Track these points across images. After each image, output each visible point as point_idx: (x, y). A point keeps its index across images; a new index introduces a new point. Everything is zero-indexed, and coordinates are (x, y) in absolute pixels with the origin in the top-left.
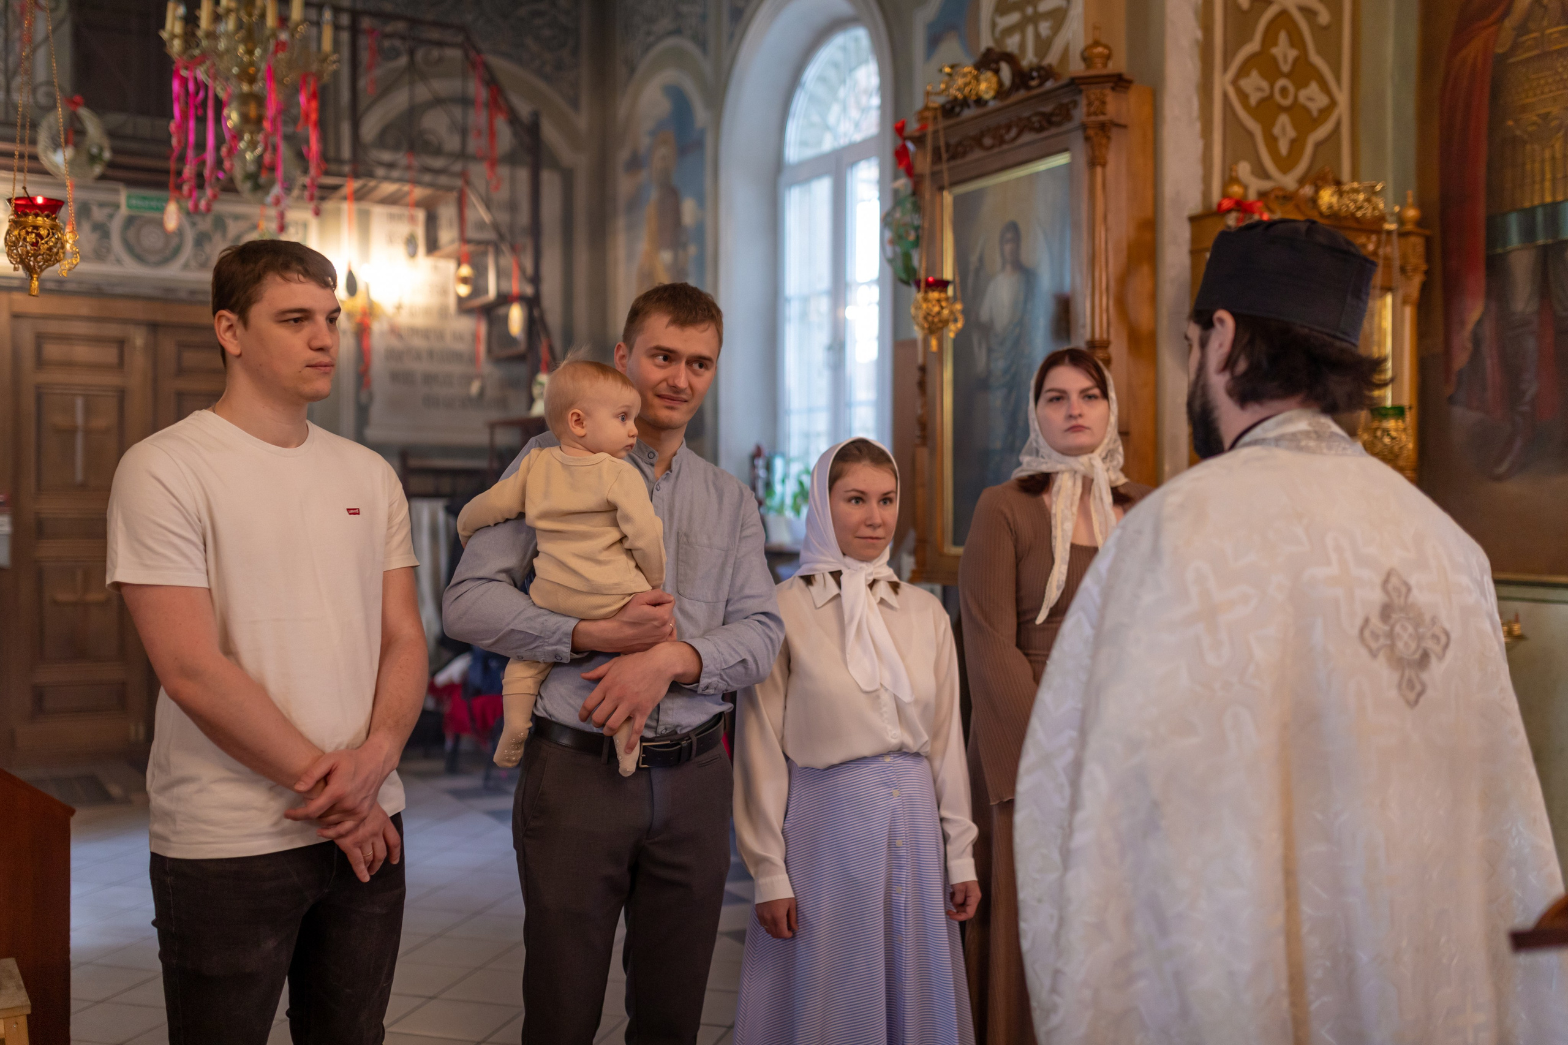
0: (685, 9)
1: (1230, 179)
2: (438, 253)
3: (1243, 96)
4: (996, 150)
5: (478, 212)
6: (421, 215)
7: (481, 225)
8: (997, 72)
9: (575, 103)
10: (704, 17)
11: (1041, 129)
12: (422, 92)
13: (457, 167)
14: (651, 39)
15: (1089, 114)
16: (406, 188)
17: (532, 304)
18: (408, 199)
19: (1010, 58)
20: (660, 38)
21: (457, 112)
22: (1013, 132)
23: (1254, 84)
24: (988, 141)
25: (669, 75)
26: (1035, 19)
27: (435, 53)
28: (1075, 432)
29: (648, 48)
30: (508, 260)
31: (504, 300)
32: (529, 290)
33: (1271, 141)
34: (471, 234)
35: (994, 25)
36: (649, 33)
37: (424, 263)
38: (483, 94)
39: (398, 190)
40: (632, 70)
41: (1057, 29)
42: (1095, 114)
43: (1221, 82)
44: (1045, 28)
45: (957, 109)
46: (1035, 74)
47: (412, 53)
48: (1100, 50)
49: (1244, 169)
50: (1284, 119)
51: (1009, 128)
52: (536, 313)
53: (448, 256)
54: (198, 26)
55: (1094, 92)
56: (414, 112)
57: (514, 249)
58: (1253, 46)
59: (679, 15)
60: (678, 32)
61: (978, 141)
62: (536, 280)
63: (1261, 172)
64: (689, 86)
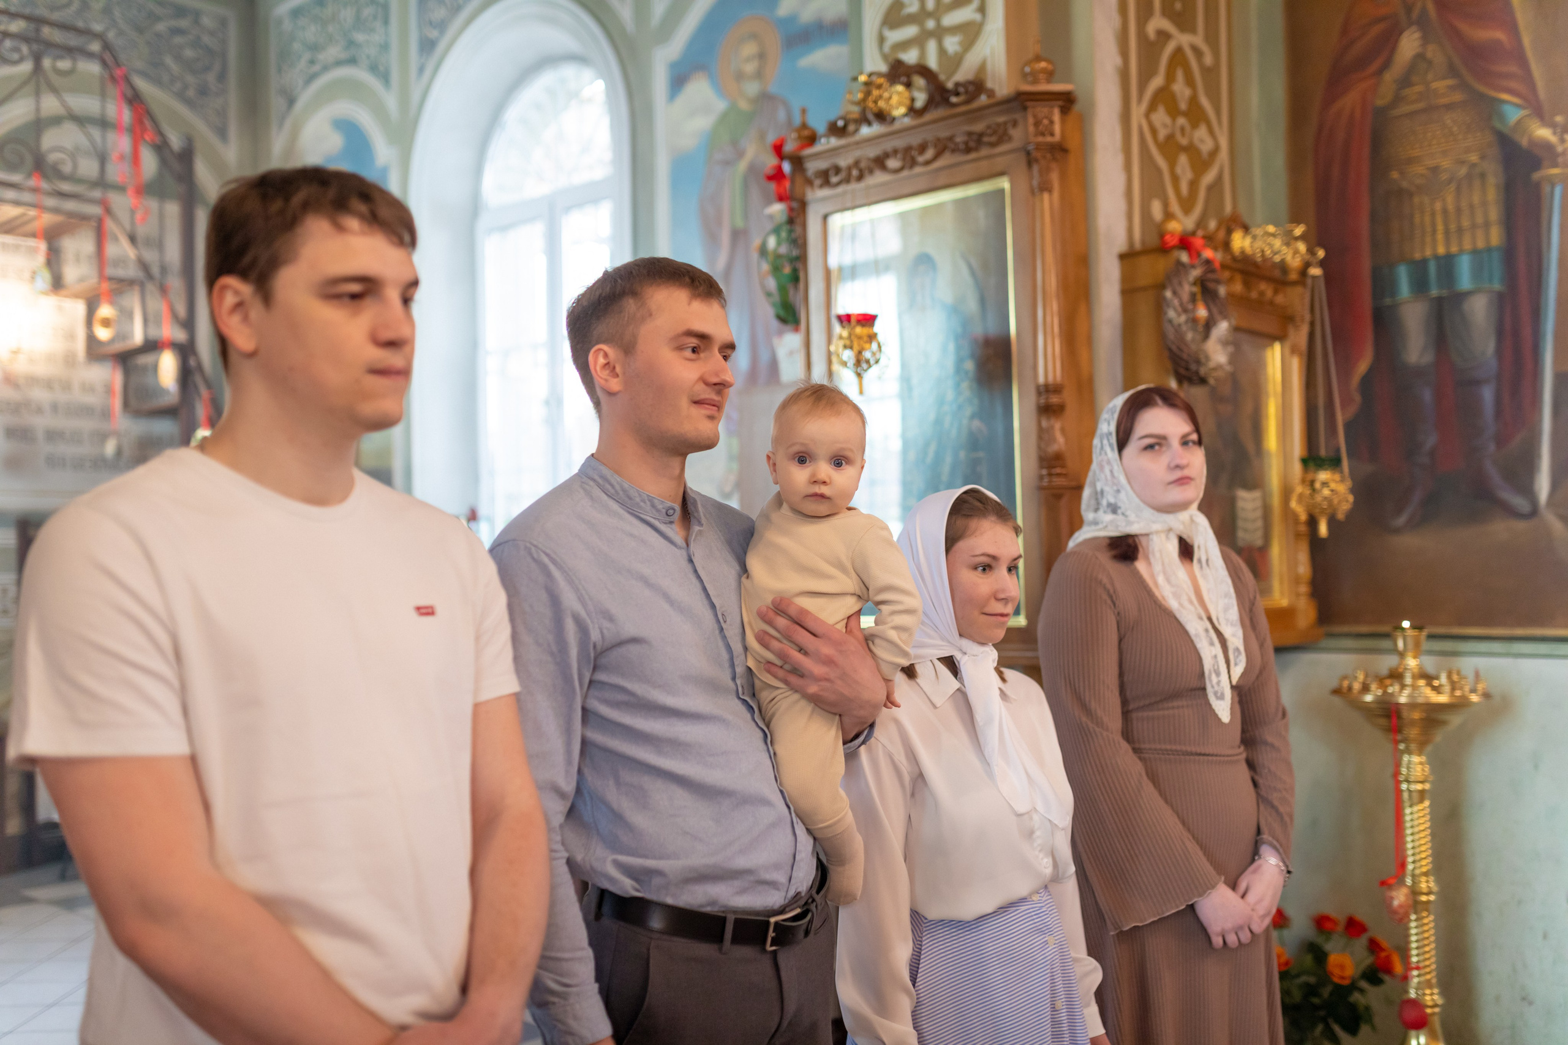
0: (360, 37)
1: (1146, 214)
2: (64, 292)
3: (1154, 131)
4: (905, 173)
5: (120, 248)
6: (43, 246)
7: (120, 262)
8: (908, 85)
9: (222, 133)
10: (385, 47)
11: (968, 150)
12: (50, 104)
13: (97, 194)
14: (316, 68)
15: (1036, 135)
16: (32, 213)
17: (185, 352)
18: (30, 228)
19: (923, 70)
20: (326, 68)
21: (96, 133)
22: (930, 153)
23: (1161, 120)
24: (893, 163)
25: (344, 108)
26: (939, 33)
27: (64, 64)
28: (1181, 485)
29: (311, 79)
30: (156, 304)
31: (152, 346)
32: (180, 336)
33: (1175, 180)
34: (110, 271)
35: (881, 40)
36: (312, 62)
37: (51, 302)
38: (127, 116)
39: (24, 215)
40: (291, 101)
41: (969, 43)
42: (1043, 134)
43: (1138, 112)
44: (952, 44)
45: (851, 128)
46: (961, 90)
47: (37, 59)
48: (1043, 64)
49: (1157, 208)
50: (1183, 160)
51: (922, 148)
52: (192, 362)
53: (76, 296)
55: (1042, 110)
56: (39, 125)
57: (163, 290)
58: (1157, 82)
59: (351, 44)
60: (352, 61)
61: (880, 162)
62: (189, 324)
64: (365, 118)
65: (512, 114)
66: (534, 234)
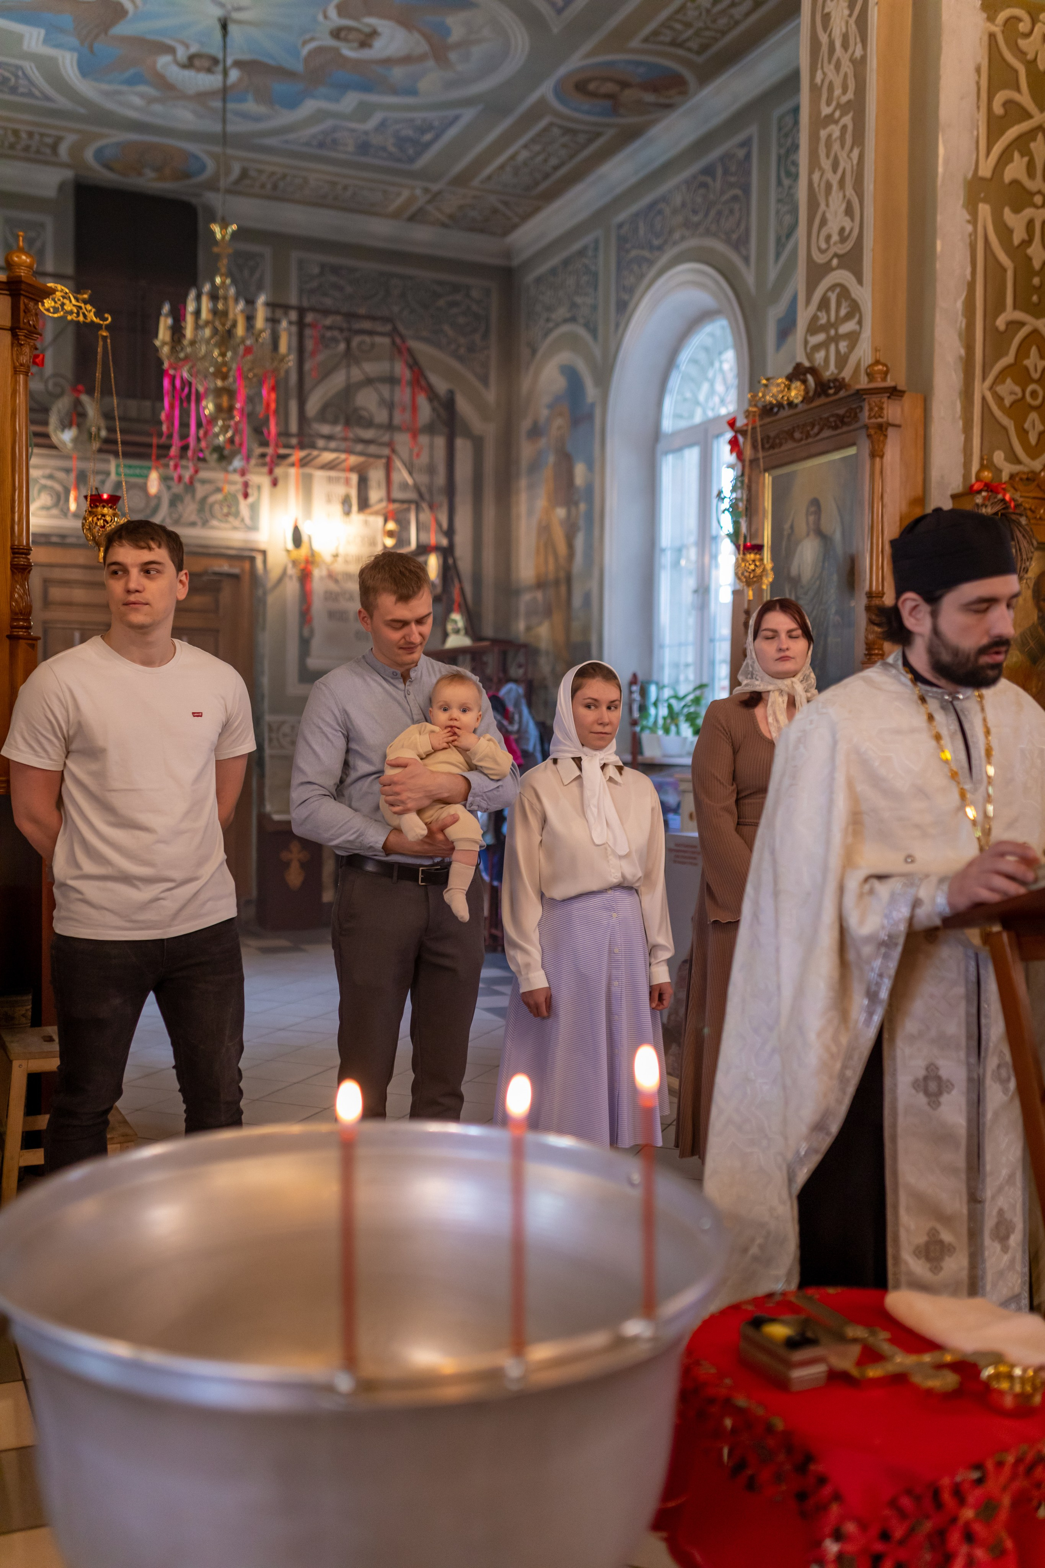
0: (579, 300)
1: (986, 464)
2: (369, 511)
3: (999, 399)
4: (803, 442)
5: (402, 475)
6: (354, 478)
7: (404, 486)
8: (804, 382)
9: (484, 380)
10: (594, 308)
11: (836, 428)
12: (356, 374)
13: (386, 438)
14: (551, 325)
15: (870, 418)
16: (343, 456)
17: (447, 553)
18: (344, 465)
19: (813, 371)
20: (557, 325)
21: (385, 390)
22: (816, 430)
23: (1009, 389)
24: (797, 435)
25: (565, 357)
26: (836, 339)
27: (367, 339)
28: (784, 660)
29: (546, 335)
30: (426, 516)
31: (424, 549)
32: (444, 542)
33: (1023, 434)
34: (397, 494)
35: (806, 342)
36: (548, 320)
37: (357, 518)
38: (408, 374)
39: (337, 458)
40: (534, 351)
41: (852, 347)
42: (875, 417)
43: (980, 388)
44: (843, 346)
45: (775, 410)
46: (832, 385)
47: (348, 342)
48: (880, 367)
49: (999, 457)
50: (1034, 416)
51: (813, 426)
52: (450, 561)
53: (376, 513)
54: (184, 336)
55: (875, 399)
56: (348, 391)
57: (431, 507)
58: (1009, 359)
59: (574, 305)
60: (573, 319)
61: (790, 434)
62: (450, 533)
63: (1013, 458)
64: (581, 366)
65: (684, 356)
66: (692, 455)
